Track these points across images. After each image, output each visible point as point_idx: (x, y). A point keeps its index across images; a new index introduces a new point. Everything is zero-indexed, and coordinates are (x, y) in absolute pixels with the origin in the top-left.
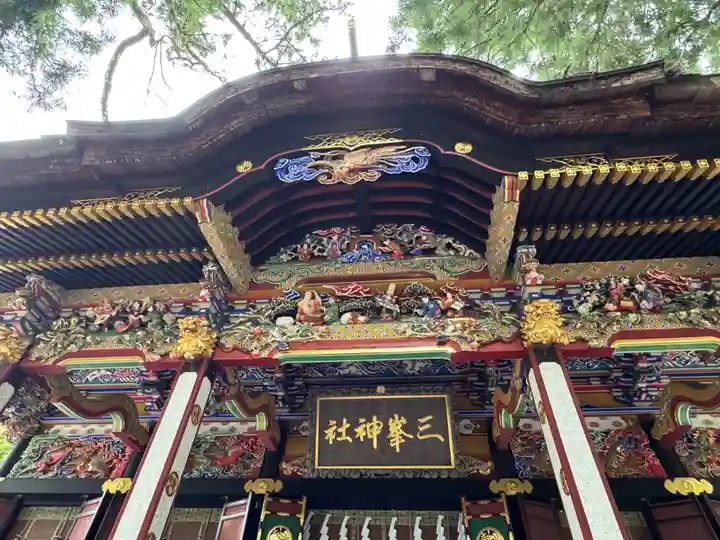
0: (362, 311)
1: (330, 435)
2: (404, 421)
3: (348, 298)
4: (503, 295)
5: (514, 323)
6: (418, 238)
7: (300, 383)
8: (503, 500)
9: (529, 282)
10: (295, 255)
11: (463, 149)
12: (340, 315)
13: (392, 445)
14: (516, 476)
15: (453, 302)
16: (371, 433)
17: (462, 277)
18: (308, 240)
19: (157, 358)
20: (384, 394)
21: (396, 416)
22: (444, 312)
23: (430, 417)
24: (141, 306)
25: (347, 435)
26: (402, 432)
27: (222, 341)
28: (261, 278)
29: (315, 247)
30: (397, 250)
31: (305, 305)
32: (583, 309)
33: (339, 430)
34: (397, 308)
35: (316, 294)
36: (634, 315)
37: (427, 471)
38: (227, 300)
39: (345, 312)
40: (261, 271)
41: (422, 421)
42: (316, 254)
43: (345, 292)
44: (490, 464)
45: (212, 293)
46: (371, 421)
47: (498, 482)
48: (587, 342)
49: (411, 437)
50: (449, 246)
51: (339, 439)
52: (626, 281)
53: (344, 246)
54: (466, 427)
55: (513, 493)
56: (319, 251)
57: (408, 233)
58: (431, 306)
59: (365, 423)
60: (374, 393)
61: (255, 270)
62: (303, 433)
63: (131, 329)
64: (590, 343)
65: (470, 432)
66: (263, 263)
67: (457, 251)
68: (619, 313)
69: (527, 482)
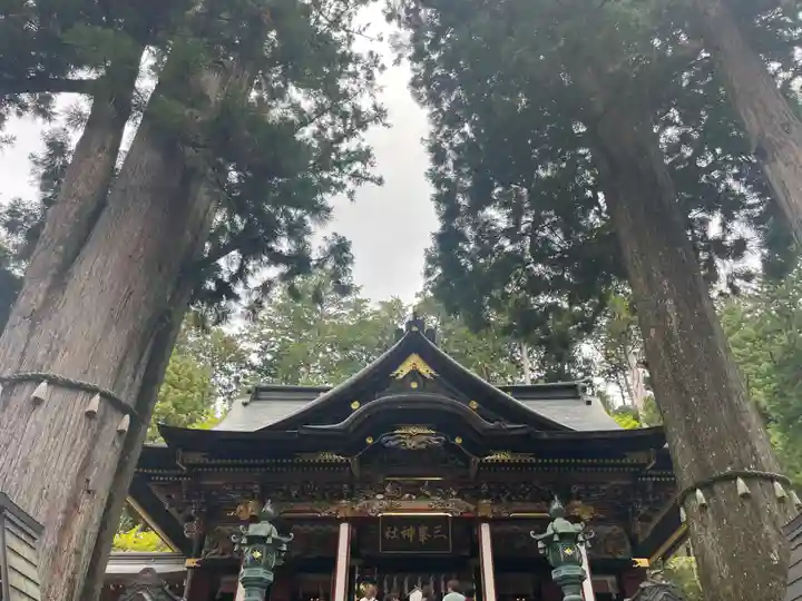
0: (414, 494)
1: (387, 535)
2: (427, 528)
11: (458, 441)
12: (404, 495)
13: (420, 540)
15: (452, 491)
16: (409, 534)
19: (326, 514)
21: (423, 525)
22: (448, 496)
23: (440, 526)
25: (396, 535)
26: (426, 534)
27: (354, 509)
33: (392, 532)
34: (428, 493)
36: (522, 502)
39: (406, 493)
41: (436, 528)
46: (409, 527)
49: (430, 536)
51: (392, 537)
58: (443, 493)
59: (406, 528)
64: (502, 515)
68: (516, 502)
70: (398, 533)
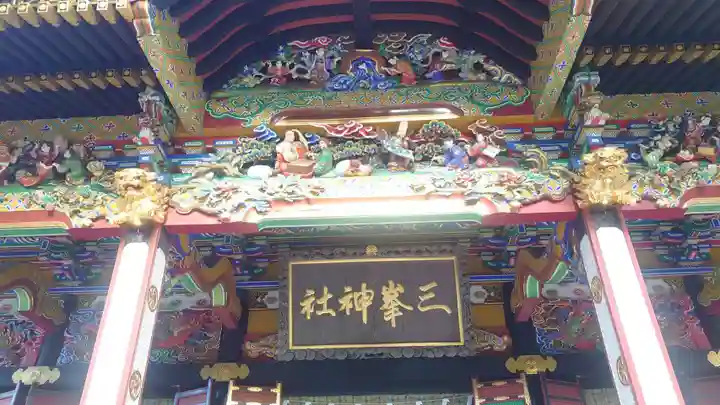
0: (364, 158)
1: (307, 307)
2: (401, 289)
3: (343, 141)
4: (550, 136)
5: (564, 174)
6: (437, 55)
7: (263, 243)
8: (523, 381)
9: (588, 123)
10: (264, 77)
12: (335, 163)
13: (386, 319)
14: (537, 352)
15: (486, 147)
16: (360, 305)
17: (496, 112)
18: (282, 56)
19: (87, 222)
20: (377, 257)
21: (391, 283)
22: (472, 159)
23: (434, 285)
24: (52, 150)
25: (328, 307)
26: (399, 303)
27: (175, 198)
28: (219, 111)
29: (292, 66)
30: (409, 73)
31: (286, 149)
32: (652, 158)
33: (319, 302)
34: (409, 155)
35: (300, 134)
36: (714, 166)
37: (428, 349)
38: (174, 141)
39: (341, 160)
40: (218, 100)
41: (423, 289)
42: (295, 76)
43: (341, 132)
44: (506, 338)
45: (156, 134)
46: (359, 290)
47: (516, 359)
48: (656, 200)
49: (410, 308)
50: (478, 67)
51: (319, 313)
52: (706, 121)
53: (334, 65)
54: (477, 294)
55: (534, 371)
56: (299, 71)
57: (421, 47)
58: (457, 153)
59: (352, 292)
60: (363, 255)
61: (209, 98)
62: (270, 306)
63: (42, 182)
64: (658, 202)
65: (482, 300)
66: (219, 88)
67: (489, 74)
68: (695, 164)
69: (550, 359)
70: (332, 304)
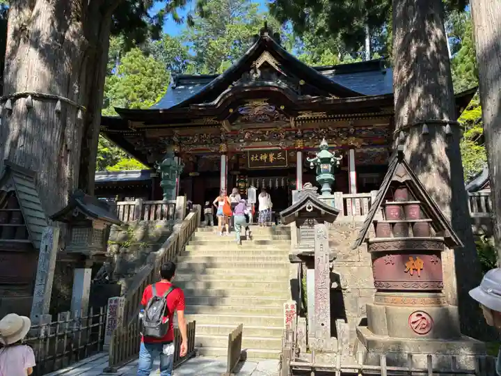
0: (260, 138)
1: (252, 158)
13: (270, 161)
15: (282, 135)
16: (264, 158)
21: (271, 153)
23: (281, 153)
26: (273, 157)
27: (228, 146)
28: (234, 128)
34: (269, 137)
41: (278, 154)
49: (276, 159)
51: (255, 160)
59: (262, 155)
70: (258, 158)
